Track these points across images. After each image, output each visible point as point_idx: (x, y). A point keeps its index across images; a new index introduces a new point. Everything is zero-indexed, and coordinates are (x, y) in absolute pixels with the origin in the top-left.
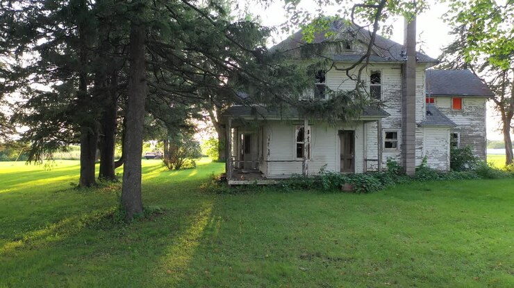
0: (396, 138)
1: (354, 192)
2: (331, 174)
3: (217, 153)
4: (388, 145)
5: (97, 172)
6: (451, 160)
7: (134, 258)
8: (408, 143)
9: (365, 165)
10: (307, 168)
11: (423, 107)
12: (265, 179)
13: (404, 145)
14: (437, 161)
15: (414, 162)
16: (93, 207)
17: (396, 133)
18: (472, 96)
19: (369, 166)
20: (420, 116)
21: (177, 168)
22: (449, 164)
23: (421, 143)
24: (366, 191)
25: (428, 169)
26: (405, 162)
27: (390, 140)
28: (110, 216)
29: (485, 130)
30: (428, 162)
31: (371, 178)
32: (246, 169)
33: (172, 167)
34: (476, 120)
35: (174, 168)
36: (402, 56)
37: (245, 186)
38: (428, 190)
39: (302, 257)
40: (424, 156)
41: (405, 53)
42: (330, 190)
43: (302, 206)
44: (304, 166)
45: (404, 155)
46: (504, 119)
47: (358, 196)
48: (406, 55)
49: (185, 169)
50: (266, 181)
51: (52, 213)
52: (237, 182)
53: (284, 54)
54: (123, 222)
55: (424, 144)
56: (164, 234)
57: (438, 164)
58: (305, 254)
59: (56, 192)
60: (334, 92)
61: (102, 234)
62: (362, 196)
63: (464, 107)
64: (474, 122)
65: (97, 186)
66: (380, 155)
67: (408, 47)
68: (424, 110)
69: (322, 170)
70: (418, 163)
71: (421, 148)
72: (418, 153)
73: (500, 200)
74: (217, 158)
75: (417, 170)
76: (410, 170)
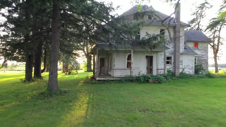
0: (171, 59)
1: (155, 83)
2: (144, 75)
3: (86, 68)
4: (168, 63)
5: (33, 75)
6: (195, 69)
7: (59, 112)
8: (176, 61)
9: (157, 72)
10: (132, 73)
11: (183, 46)
12: (113, 77)
13: (175, 63)
14: (189, 70)
15: (179, 70)
16: (33, 90)
17: (171, 57)
18: (203, 42)
19: (159, 72)
20: (182, 50)
21: (69, 74)
22: (194, 71)
23: (182, 62)
24: (160, 83)
25: (185, 73)
26: (175, 70)
27: (168, 60)
28: (42, 94)
29: (208, 57)
30: (185, 71)
31: (162, 77)
32: (103, 74)
33: (67, 74)
34: (204, 52)
35: (68, 74)
36: (174, 22)
37: (104, 80)
38: (187, 82)
39: (140, 111)
40: (183, 68)
41: (176, 21)
42: (144, 82)
43: (133, 89)
44: (131, 72)
45: (175, 67)
46: (214, 53)
47: (156, 85)
48: (176, 22)
49: (73, 74)
50: (114, 78)
51: (13, 92)
52: (100, 79)
53: (125, 18)
54: (50, 96)
55: (183, 62)
56: (71, 101)
57: (189, 72)
58: (141, 110)
59: (14, 84)
60: (150, 35)
61: (40, 101)
62: (158, 85)
63: (199, 47)
64: (203, 53)
65: (33, 81)
66: (165, 67)
67: (177, 18)
68: (184, 47)
69: (139, 73)
70: (181, 71)
71: (182, 64)
72: (181, 67)
73: (220, 86)
74: (86, 70)
75: (180, 74)
76: (177, 74)
